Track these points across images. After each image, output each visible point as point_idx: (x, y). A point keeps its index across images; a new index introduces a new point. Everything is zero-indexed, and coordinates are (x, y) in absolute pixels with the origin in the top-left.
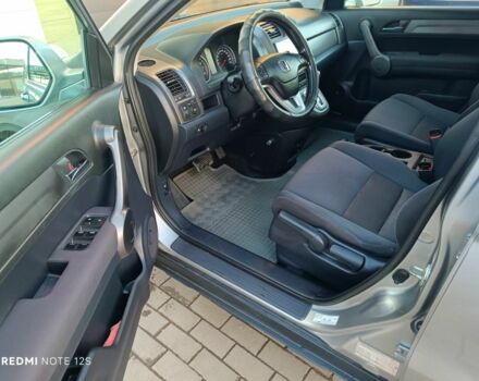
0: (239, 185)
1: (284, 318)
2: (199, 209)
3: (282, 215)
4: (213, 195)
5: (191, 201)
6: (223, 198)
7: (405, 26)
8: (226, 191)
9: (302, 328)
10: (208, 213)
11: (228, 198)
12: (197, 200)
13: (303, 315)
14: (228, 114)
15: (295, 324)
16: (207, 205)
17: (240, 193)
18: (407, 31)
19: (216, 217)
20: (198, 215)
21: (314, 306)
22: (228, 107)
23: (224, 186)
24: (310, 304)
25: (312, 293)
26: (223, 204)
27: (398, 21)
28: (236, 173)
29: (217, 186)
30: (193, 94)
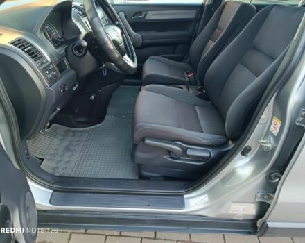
0: (74, 136)
1: (170, 214)
2: (53, 164)
3: (147, 141)
4: (57, 149)
5: (42, 160)
6: (67, 149)
7: (145, 15)
8: (66, 143)
9: (185, 214)
10: (63, 165)
11: (72, 148)
12: (47, 158)
13: (182, 205)
14: (76, 76)
15: (179, 214)
16: (57, 159)
17: (79, 141)
18: (147, 18)
19: (72, 165)
20: (55, 168)
21: (186, 196)
22: (75, 70)
23: (61, 140)
24: (183, 196)
25: (182, 188)
26: (70, 154)
27: (141, 12)
28: (66, 128)
29: (56, 141)
30: (49, 59)
